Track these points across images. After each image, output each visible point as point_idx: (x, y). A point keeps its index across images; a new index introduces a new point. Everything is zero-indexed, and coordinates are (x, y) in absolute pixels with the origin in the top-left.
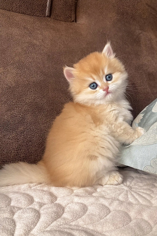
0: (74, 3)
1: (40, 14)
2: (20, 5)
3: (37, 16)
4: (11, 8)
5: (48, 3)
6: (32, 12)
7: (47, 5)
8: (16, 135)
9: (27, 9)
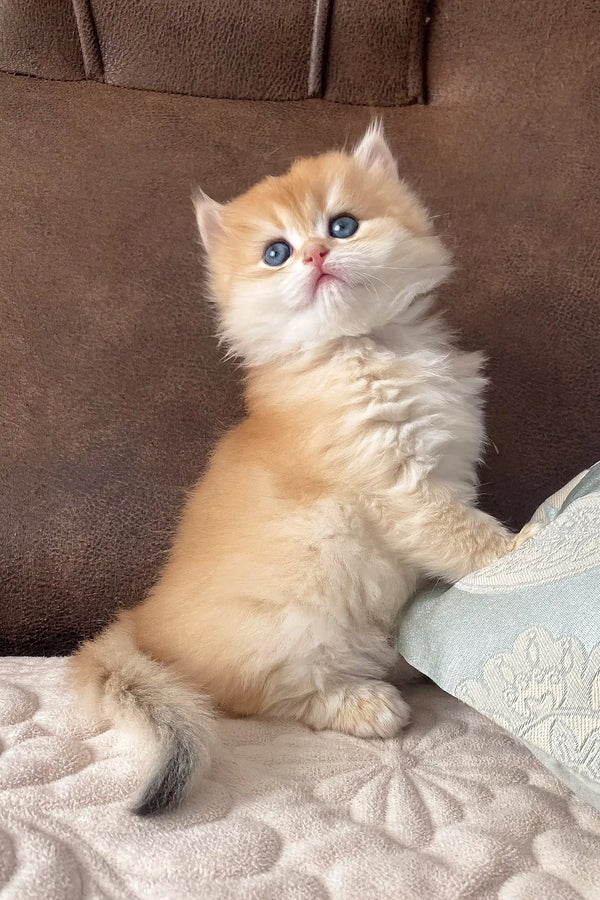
0: (415, 28)
1: (287, 88)
2: (216, 69)
3: (276, 100)
4: (187, 85)
5: (314, 43)
6: (260, 87)
7: (310, 51)
8: (91, 507)
9: (241, 79)
